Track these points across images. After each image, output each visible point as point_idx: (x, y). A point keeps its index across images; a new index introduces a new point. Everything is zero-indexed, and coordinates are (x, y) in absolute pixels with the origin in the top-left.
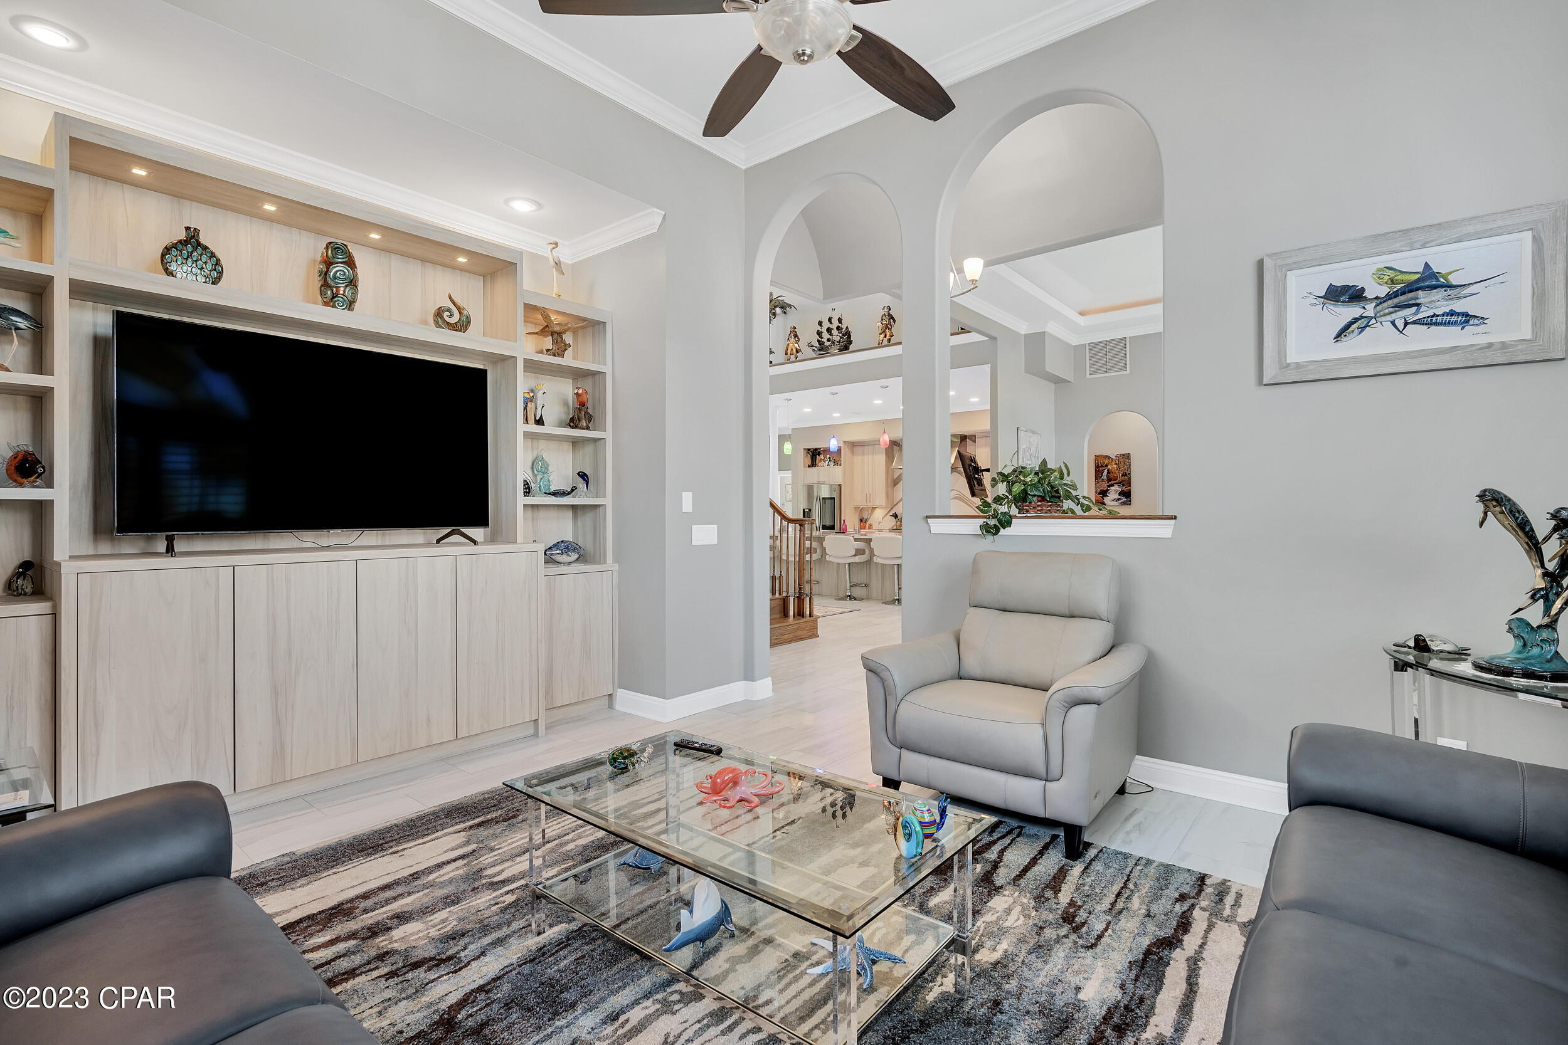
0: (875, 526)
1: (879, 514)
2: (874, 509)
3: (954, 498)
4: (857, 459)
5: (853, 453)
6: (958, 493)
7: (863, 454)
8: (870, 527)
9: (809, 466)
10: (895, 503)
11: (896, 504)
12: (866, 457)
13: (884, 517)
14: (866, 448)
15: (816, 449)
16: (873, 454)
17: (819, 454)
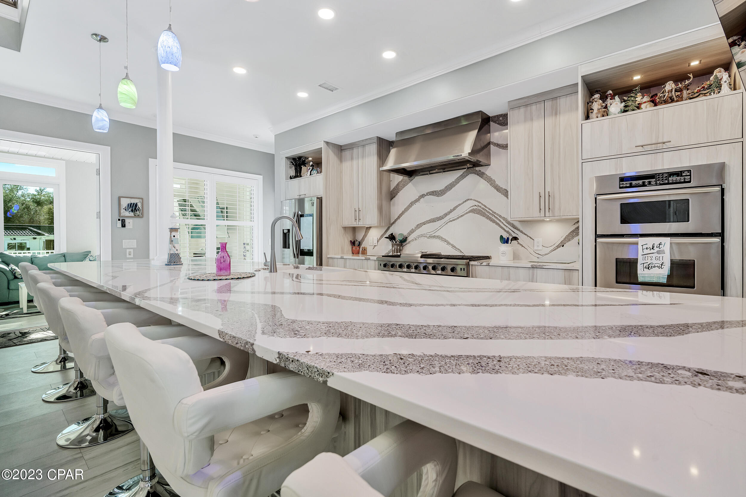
0: (370, 251)
1: (374, 235)
2: (368, 228)
3: (469, 212)
4: (346, 165)
5: (341, 159)
6: (477, 204)
7: (352, 159)
8: (364, 252)
9: (291, 178)
10: (392, 221)
11: (393, 223)
12: (355, 162)
13: (380, 239)
14: (355, 150)
15: (300, 158)
16: (363, 157)
17: (304, 163)
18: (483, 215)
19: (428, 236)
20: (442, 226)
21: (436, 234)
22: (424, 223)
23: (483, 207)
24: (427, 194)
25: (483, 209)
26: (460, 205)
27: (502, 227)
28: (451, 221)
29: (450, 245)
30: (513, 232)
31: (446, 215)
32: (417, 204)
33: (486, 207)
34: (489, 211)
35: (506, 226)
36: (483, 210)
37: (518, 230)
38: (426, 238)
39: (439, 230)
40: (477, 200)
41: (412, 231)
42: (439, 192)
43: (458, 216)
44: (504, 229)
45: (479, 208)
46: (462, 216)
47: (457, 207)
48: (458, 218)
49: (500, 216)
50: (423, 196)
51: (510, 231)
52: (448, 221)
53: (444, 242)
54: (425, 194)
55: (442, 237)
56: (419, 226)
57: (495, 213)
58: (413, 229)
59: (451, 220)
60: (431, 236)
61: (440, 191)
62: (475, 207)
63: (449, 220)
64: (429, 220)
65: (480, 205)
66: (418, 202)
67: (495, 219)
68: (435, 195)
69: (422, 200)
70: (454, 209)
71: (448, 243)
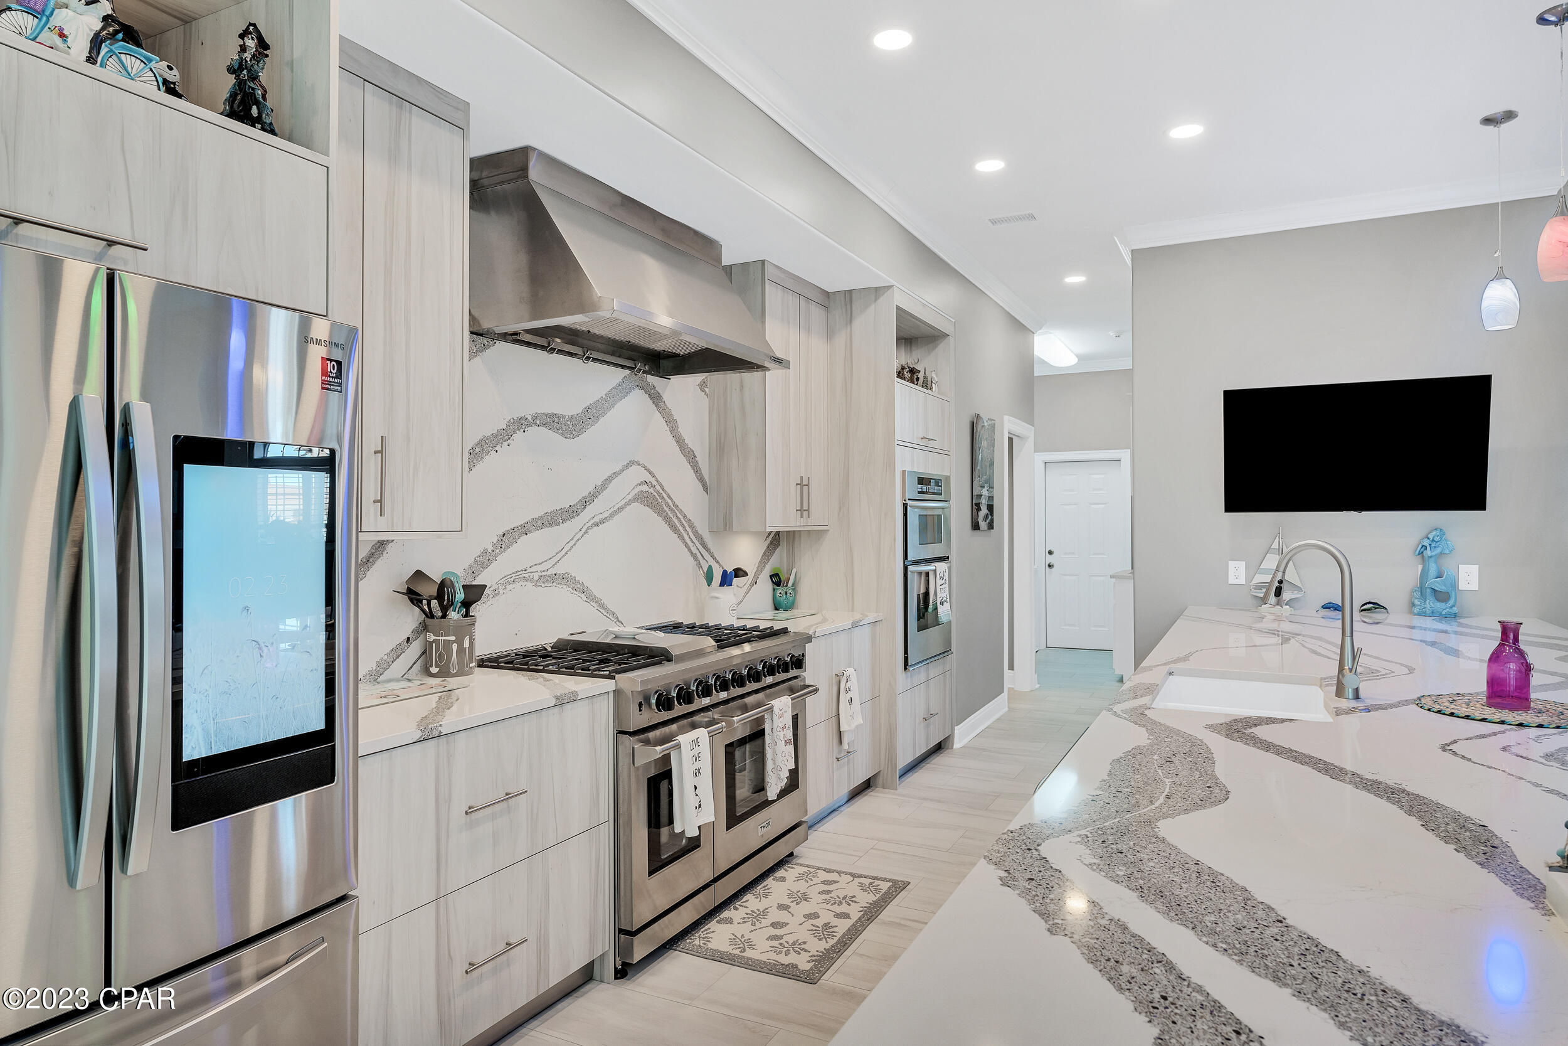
18: (660, 512)
19: (536, 578)
20: (575, 539)
21: (559, 569)
22: (524, 529)
23: (658, 488)
24: (535, 418)
25: (658, 493)
26: (615, 475)
27: (686, 545)
28: (597, 524)
29: (593, 604)
30: (702, 555)
31: (585, 502)
32: (503, 449)
33: (663, 490)
34: (669, 501)
35: (693, 542)
36: (658, 497)
37: (708, 550)
38: (529, 584)
39: (567, 553)
40: (649, 466)
41: (485, 560)
42: (569, 423)
43: (612, 510)
44: (690, 550)
45: (651, 490)
46: (620, 510)
47: (609, 480)
48: (612, 516)
49: (685, 516)
50: (521, 424)
51: (699, 555)
52: (589, 524)
53: (580, 595)
54: (530, 418)
55: (574, 579)
56: (506, 539)
57: (677, 507)
58: (485, 551)
59: (597, 520)
60: (544, 576)
61: (572, 417)
62: (645, 488)
63: (592, 522)
64: (541, 518)
65: (655, 483)
66: (506, 443)
67: (677, 524)
68: (556, 430)
69: (518, 436)
70: (603, 487)
71: (590, 597)
